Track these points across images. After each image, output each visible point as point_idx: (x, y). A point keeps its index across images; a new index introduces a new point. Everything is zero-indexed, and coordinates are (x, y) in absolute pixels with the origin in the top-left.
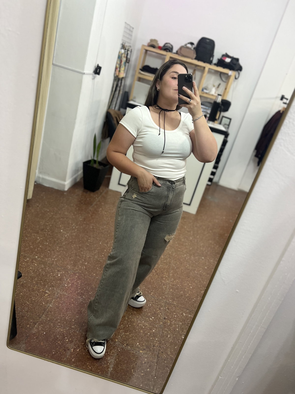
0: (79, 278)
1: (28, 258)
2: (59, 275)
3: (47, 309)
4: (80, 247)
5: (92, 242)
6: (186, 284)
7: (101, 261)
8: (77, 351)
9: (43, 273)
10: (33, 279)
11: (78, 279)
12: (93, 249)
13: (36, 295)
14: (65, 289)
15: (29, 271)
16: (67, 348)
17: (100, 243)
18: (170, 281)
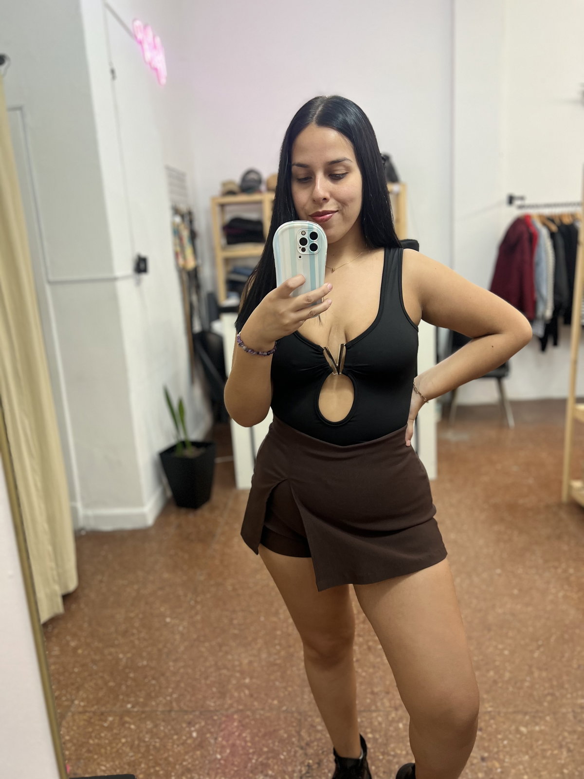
0: (243, 726)
1: (110, 716)
2: (194, 734)
4: (220, 645)
6: (491, 650)
7: (278, 662)
9: (156, 742)
11: (241, 728)
12: (250, 639)
14: (218, 768)
15: (120, 751)
17: (262, 619)
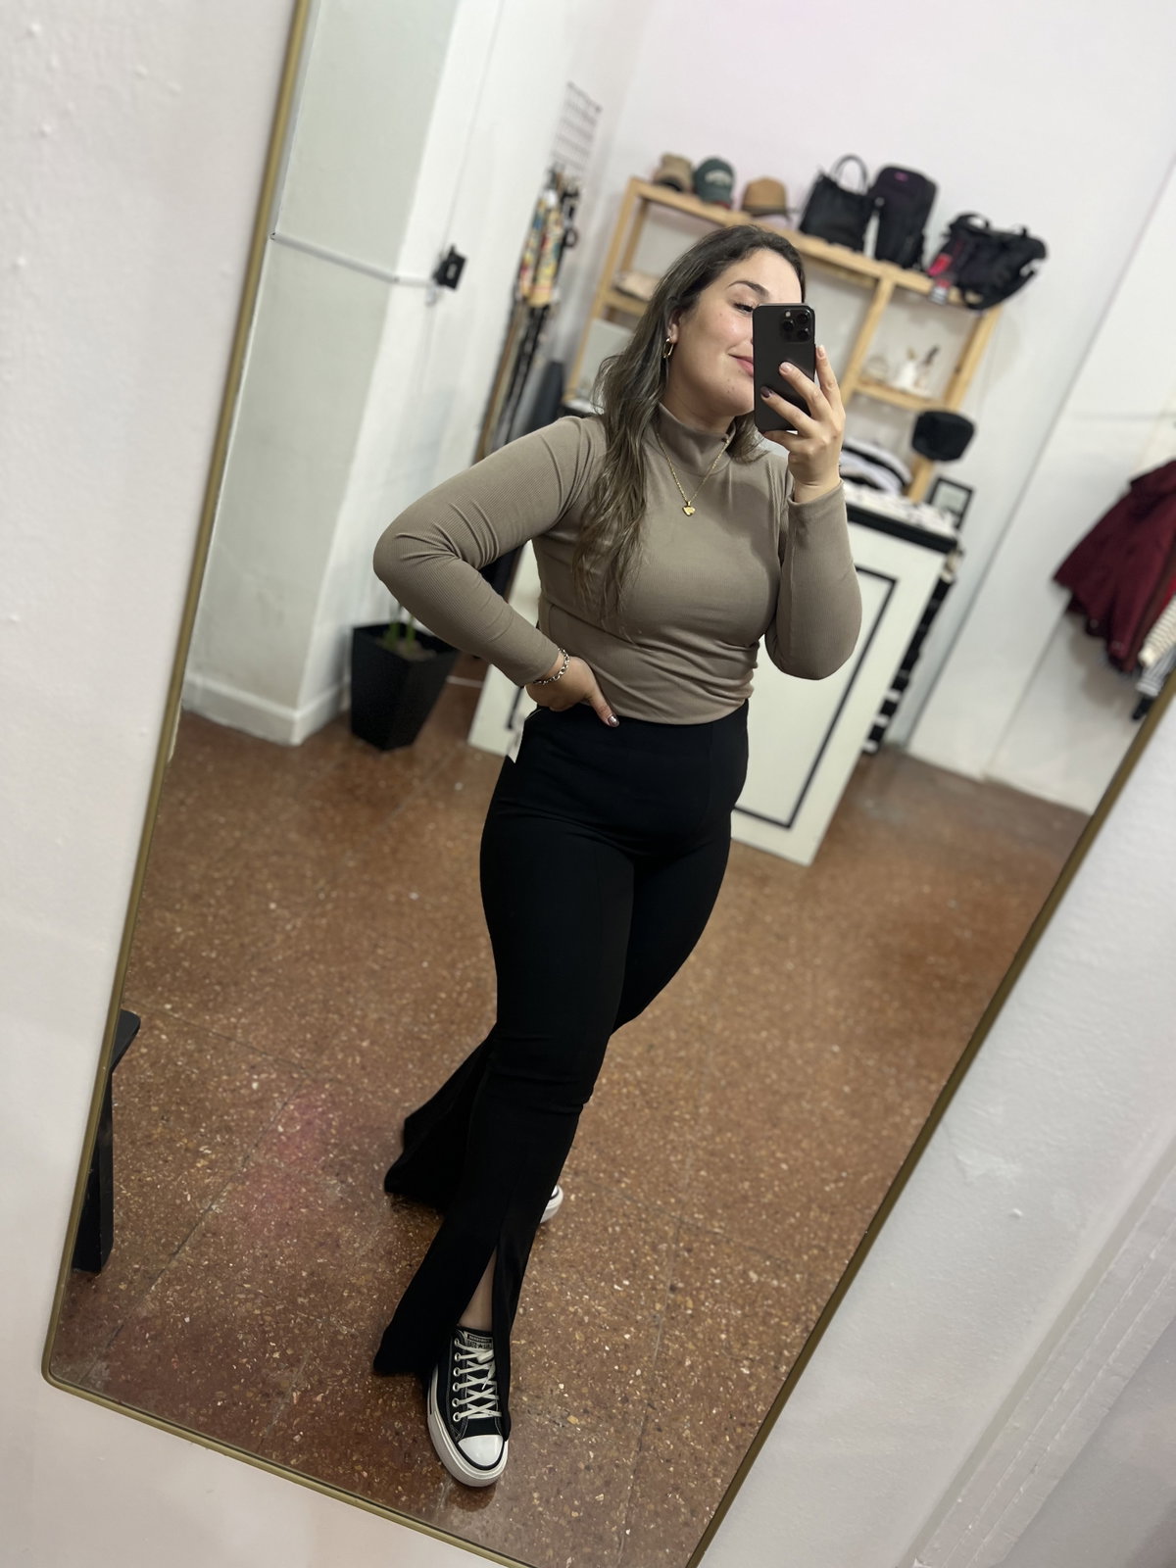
0: (334, 1104)
2: (255, 1085)
3: (201, 1219)
4: (343, 978)
5: (390, 956)
6: (763, 1152)
7: (425, 1036)
8: (317, 1403)
9: (193, 1072)
10: (150, 1097)
11: (329, 1105)
12: (394, 986)
13: (161, 1162)
14: (275, 1144)
15: (135, 1063)
16: (277, 1386)
17: (425, 964)
18: (699, 1135)
